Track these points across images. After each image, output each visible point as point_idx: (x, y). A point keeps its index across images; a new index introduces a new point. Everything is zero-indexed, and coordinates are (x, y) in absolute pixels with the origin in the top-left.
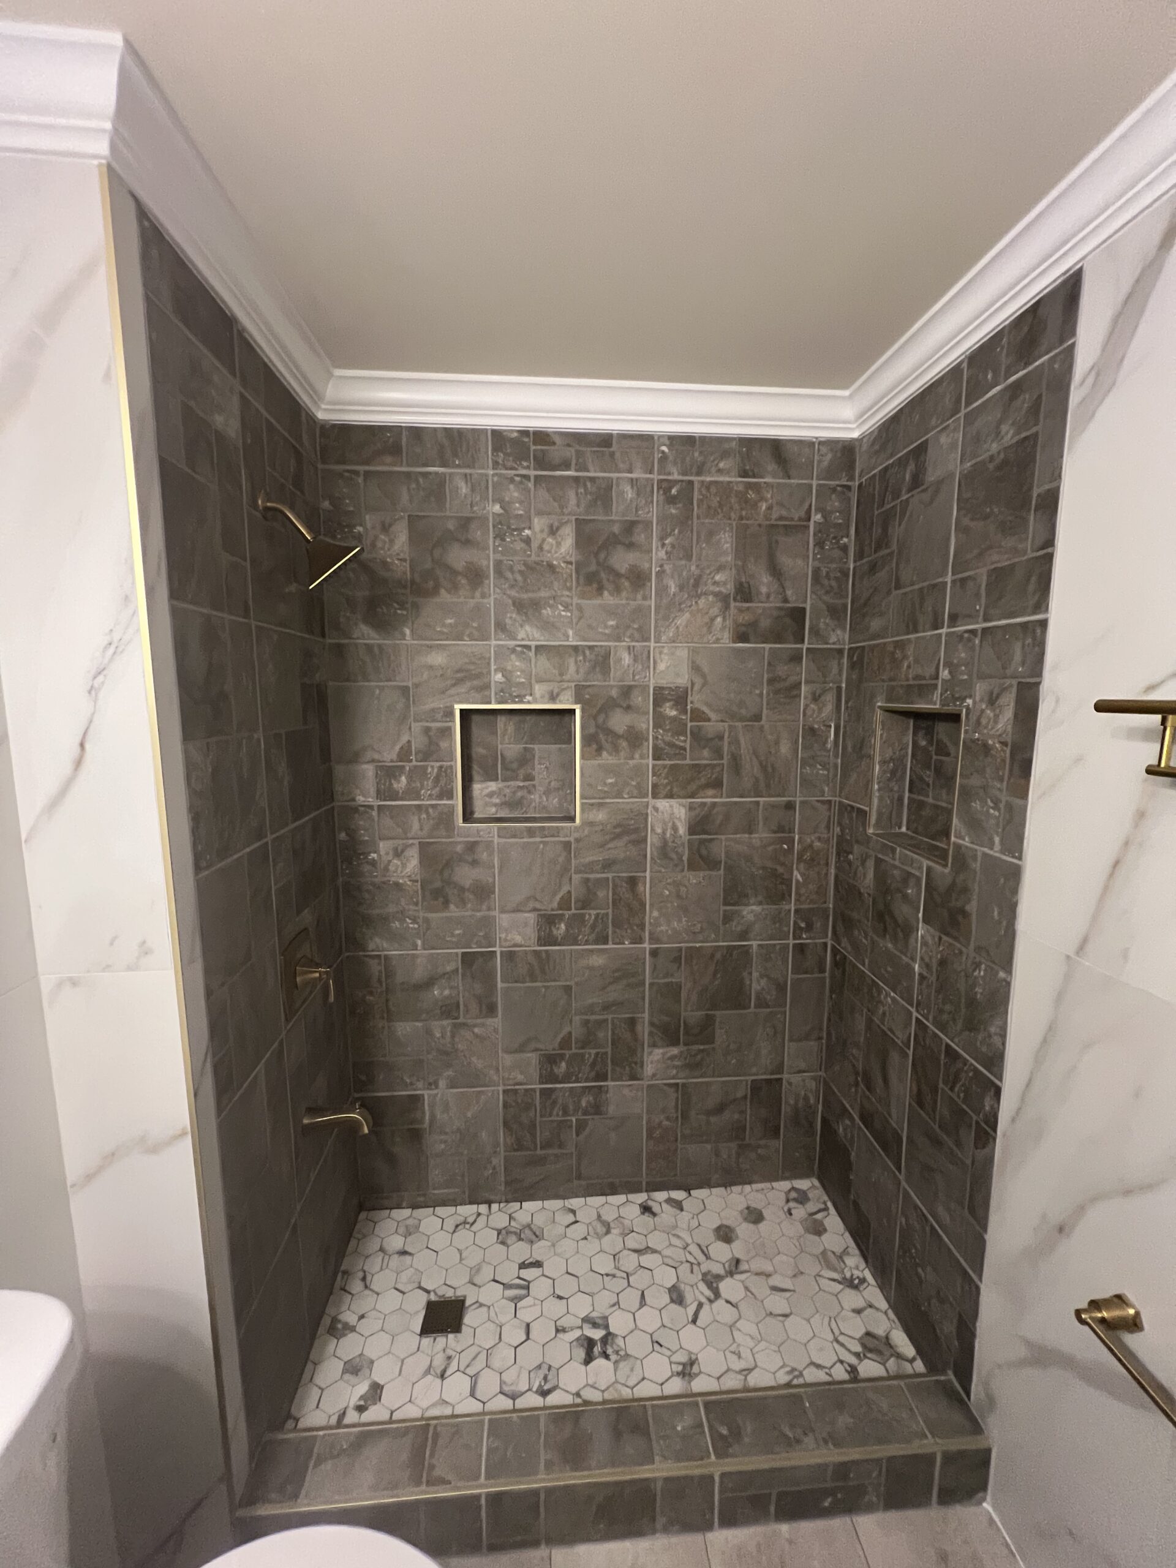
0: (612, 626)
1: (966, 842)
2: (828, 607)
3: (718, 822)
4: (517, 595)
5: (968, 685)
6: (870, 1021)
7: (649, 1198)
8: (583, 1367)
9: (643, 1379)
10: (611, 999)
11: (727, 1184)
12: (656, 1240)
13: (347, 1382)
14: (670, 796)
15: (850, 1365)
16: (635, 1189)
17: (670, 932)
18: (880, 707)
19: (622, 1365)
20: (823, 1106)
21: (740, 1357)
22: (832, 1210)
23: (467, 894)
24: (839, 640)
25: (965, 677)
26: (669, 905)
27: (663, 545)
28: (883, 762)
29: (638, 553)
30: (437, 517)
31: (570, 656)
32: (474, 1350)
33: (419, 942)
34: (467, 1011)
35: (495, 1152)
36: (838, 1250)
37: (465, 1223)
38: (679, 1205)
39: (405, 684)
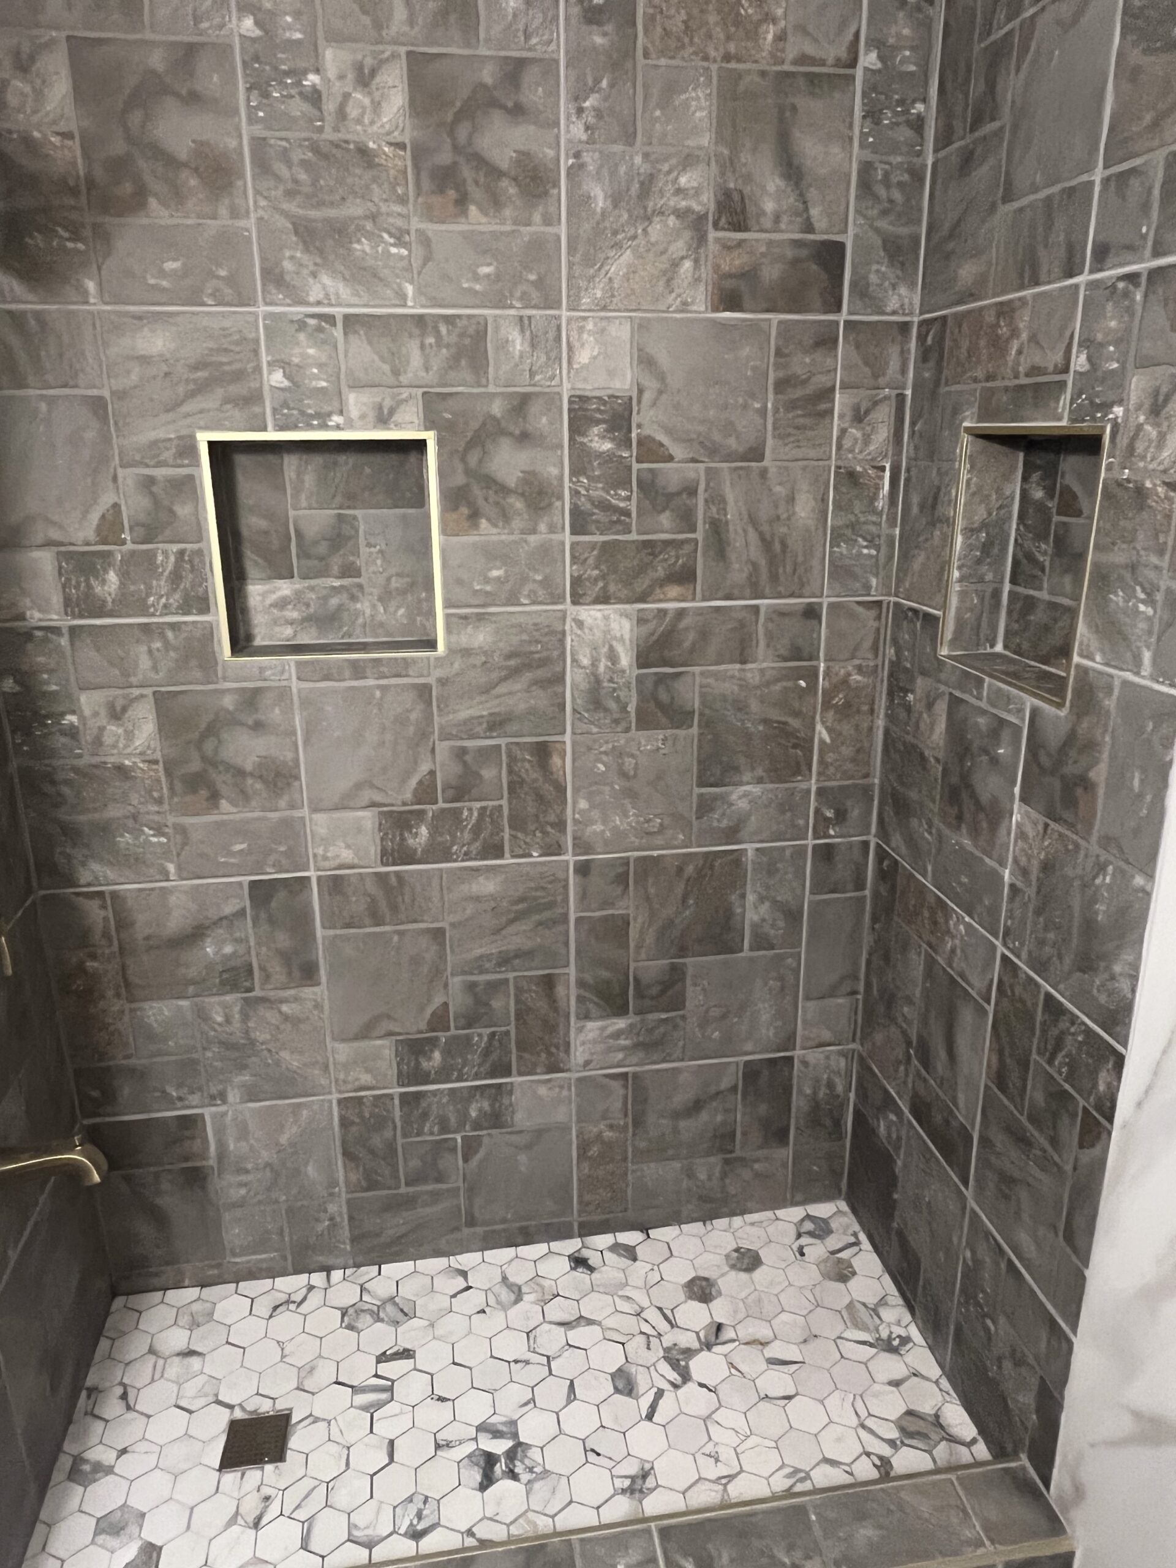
0: (488, 276)
1: (1097, 664)
2: (885, 242)
3: (687, 644)
4: (301, 212)
5: (1118, 381)
6: (931, 963)
7: (584, 1247)
8: (479, 1494)
9: (571, 1502)
10: (512, 947)
11: (707, 1217)
12: (594, 1306)
13: (102, 1546)
14: (604, 599)
15: (881, 1458)
16: (562, 1233)
17: (608, 834)
18: (967, 429)
19: (537, 1486)
20: (857, 1094)
21: (717, 1460)
22: (866, 1244)
23: (250, 781)
24: (902, 306)
25: (1115, 365)
26: (607, 789)
27: (580, 111)
28: (969, 531)
29: (532, 128)
30: (126, 40)
31: (411, 336)
32: (307, 1484)
33: (171, 868)
34: (267, 978)
35: (331, 1194)
36: (871, 1301)
37: (288, 1302)
38: (630, 1253)
39: (95, 392)
